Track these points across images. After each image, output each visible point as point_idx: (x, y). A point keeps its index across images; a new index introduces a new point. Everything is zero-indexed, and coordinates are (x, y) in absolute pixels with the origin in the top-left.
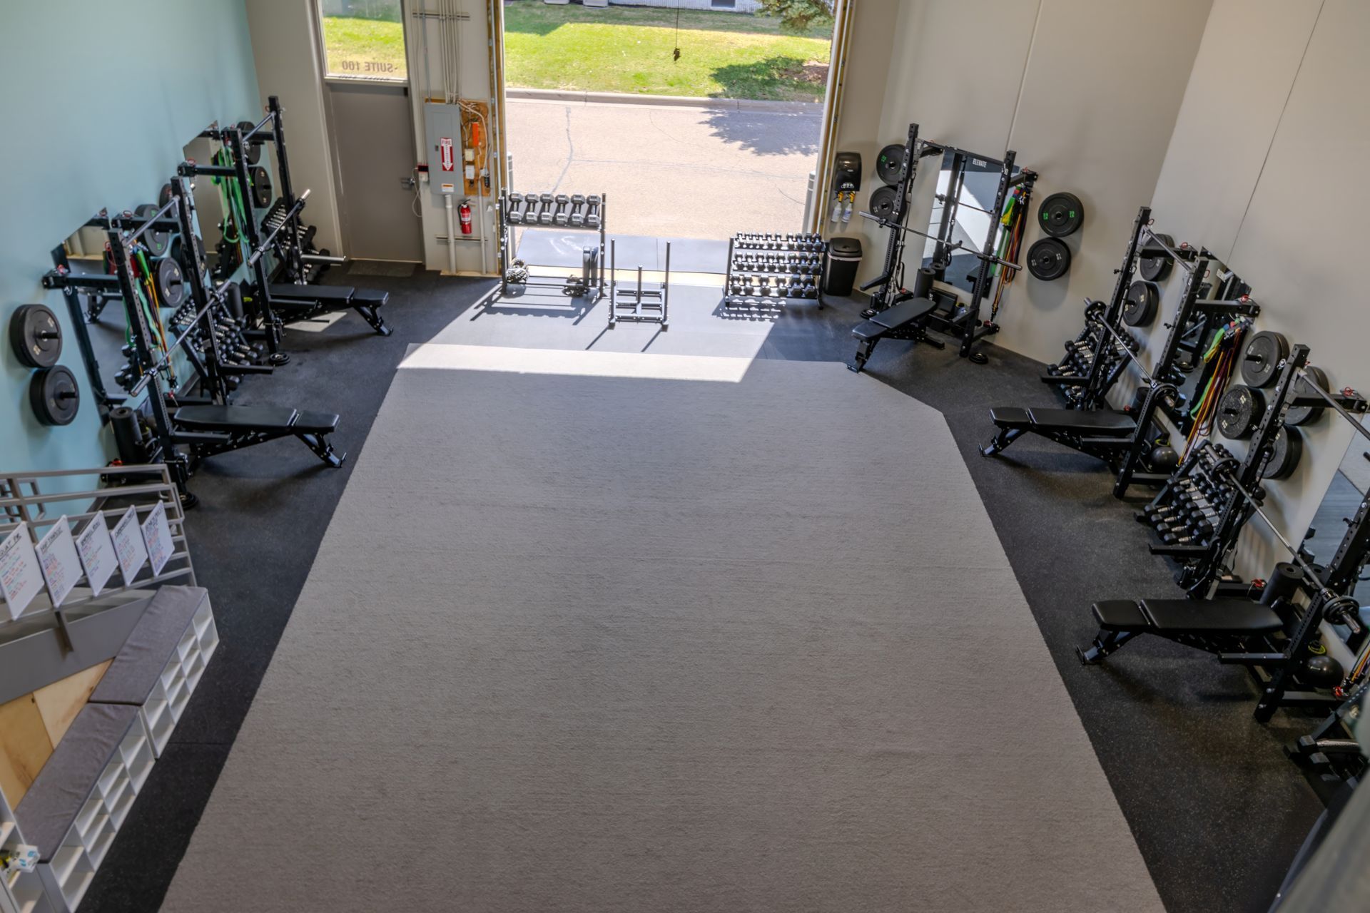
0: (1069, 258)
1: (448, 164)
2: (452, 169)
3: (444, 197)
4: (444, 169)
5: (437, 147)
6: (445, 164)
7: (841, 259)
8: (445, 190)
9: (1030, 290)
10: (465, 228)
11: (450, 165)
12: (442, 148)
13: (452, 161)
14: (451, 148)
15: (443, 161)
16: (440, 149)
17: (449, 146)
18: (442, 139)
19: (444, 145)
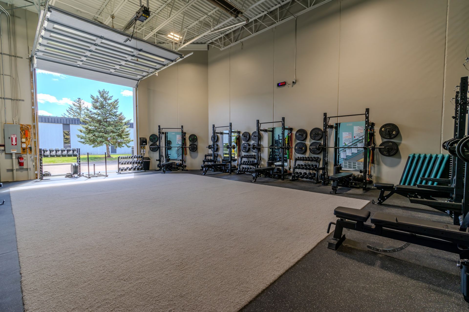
0: (197, 146)
1: (14, 143)
2: (16, 145)
3: (11, 154)
4: (12, 144)
5: (9, 138)
6: (13, 143)
7: (146, 161)
8: (12, 152)
9: (191, 156)
10: (21, 164)
11: (15, 143)
12: (12, 138)
13: (16, 142)
14: (16, 138)
15: (12, 142)
16: (11, 138)
17: (15, 137)
18: (12, 135)
19: (12, 137)
